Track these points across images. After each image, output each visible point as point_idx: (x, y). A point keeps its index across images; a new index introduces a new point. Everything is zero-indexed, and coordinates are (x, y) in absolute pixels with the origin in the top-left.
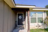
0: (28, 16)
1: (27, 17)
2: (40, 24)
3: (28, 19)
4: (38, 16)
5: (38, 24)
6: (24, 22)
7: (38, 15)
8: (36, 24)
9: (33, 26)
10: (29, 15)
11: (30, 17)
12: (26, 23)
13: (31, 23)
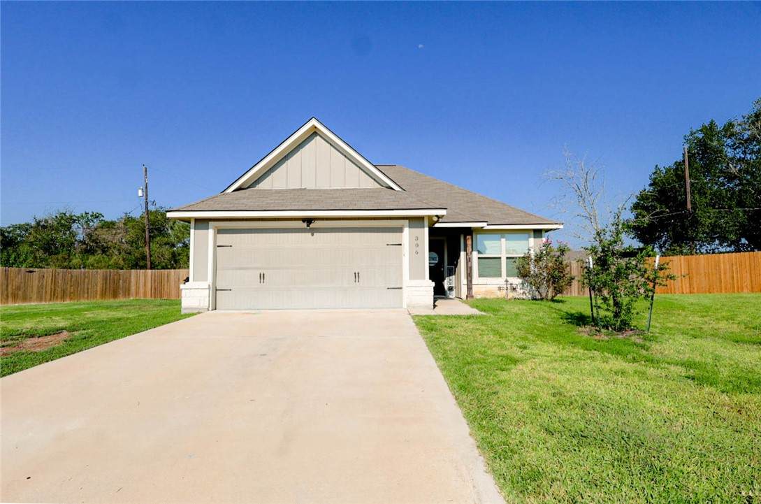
0: (465, 250)
1: (463, 254)
2: (517, 281)
3: (469, 260)
4: (507, 252)
5: (507, 281)
6: (453, 277)
7: (500, 248)
8: (500, 281)
9: (487, 287)
10: (469, 248)
11: (475, 255)
12: (459, 280)
13: (480, 276)
